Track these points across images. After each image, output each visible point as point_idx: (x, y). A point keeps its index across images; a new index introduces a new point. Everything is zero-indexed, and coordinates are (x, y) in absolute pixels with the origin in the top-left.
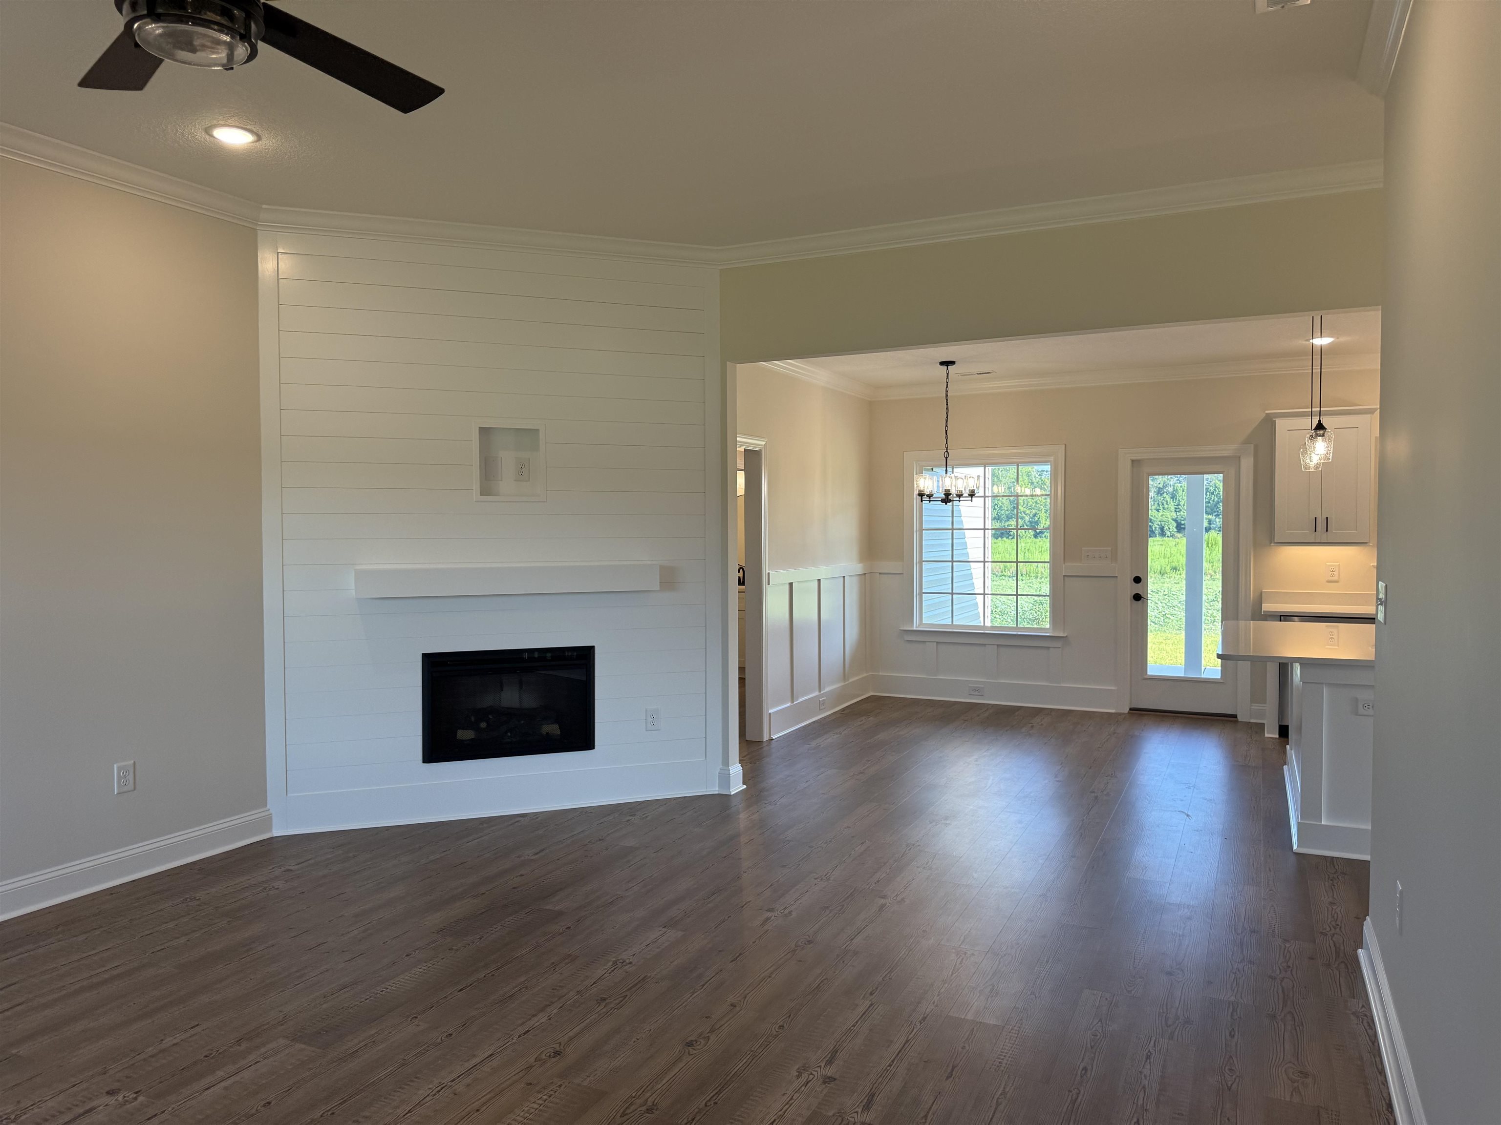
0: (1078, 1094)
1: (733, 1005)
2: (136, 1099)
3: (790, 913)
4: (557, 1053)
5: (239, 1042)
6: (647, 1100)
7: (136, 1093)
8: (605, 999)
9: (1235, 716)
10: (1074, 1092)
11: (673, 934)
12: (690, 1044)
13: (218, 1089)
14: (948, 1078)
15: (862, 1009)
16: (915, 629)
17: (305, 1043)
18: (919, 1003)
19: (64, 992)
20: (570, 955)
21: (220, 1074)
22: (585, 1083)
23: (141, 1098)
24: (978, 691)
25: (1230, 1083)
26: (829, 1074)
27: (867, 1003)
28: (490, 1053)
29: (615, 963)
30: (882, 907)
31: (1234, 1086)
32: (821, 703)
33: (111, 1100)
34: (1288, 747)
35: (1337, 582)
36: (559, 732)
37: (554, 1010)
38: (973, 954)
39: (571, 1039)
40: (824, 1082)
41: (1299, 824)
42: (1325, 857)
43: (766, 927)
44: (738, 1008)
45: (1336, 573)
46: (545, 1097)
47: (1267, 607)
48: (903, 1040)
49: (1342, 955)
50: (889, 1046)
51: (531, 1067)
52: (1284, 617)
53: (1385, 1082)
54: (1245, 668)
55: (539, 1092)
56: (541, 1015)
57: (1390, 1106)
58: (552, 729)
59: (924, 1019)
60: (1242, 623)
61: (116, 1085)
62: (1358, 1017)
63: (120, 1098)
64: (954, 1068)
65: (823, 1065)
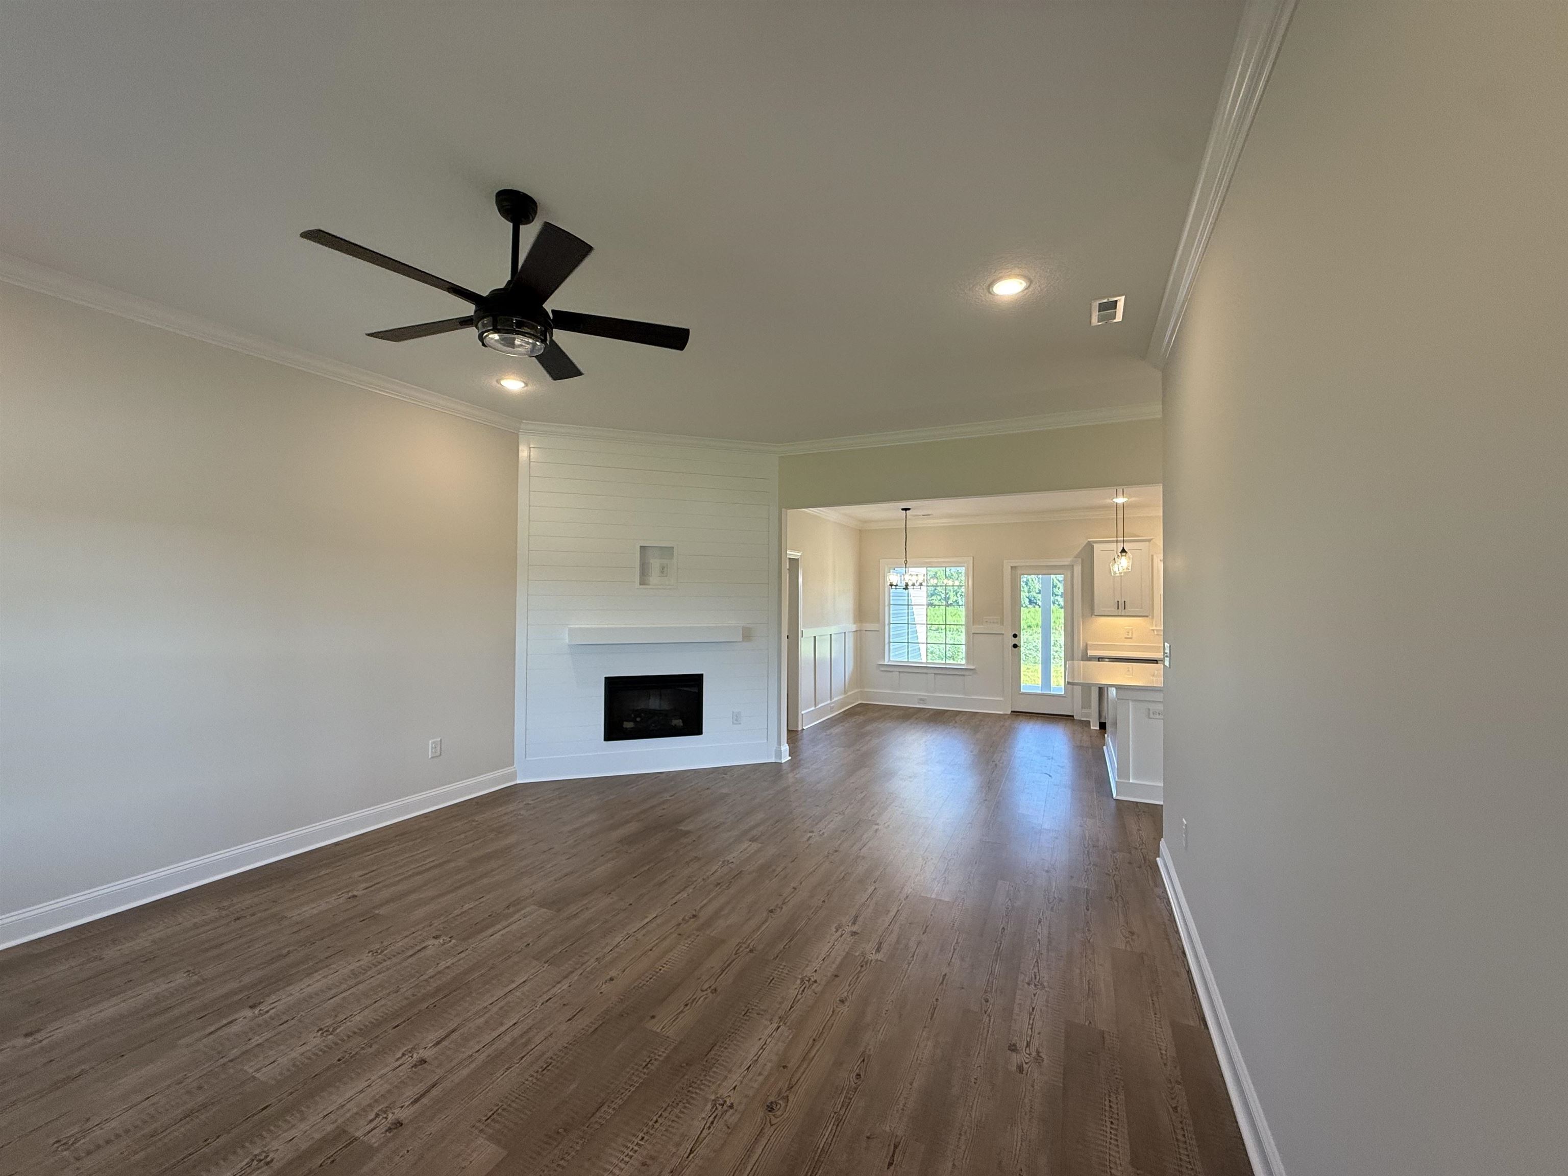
0: (1001, 944)
1: (795, 889)
2: (450, 941)
3: (823, 833)
4: (694, 916)
5: (508, 907)
6: (749, 945)
7: (450, 938)
8: (719, 884)
9: (1073, 716)
10: (999, 942)
11: (755, 846)
12: (771, 911)
13: (497, 936)
14: (924, 933)
15: (870, 891)
16: (886, 663)
17: (547, 908)
18: (903, 888)
19: (403, 876)
20: (696, 857)
21: (499, 927)
22: (712, 935)
23: (453, 941)
24: (923, 700)
25: (1089, 938)
26: (854, 930)
27: (873, 888)
28: (655, 915)
29: (724, 862)
30: (877, 830)
31: (1091, 940)
32: (832, 708)
33: (436, 942)
34: (1106, 735)
35: (1131, 638)
36: (682, 724)
37: (690, 890)
38: (932, 859)
39: (702, 907)
40: (852, 935)
41: (1117, 783)
42: (1133, 802)
43: (810, 842)
44: (798, 890)
45: (1130, 633)
46: (690, 942)
47: (1091, 653)
48: (895, 910)
49: (1147, 861)
50: (887, 914)
51: (680, 924)
52: (1100, 659)
53: (1180, 939)
54: (1078, 690)
55: (686, 939)
56: (682, 893)
57: (1184, 953)
58: (678, 722)
59: (907, 897)
60: (1076, 662)
61: (438, 933)
62: (1160, 899)
63: (441, 941)
64: (927, 927)
65: (850, 924)
